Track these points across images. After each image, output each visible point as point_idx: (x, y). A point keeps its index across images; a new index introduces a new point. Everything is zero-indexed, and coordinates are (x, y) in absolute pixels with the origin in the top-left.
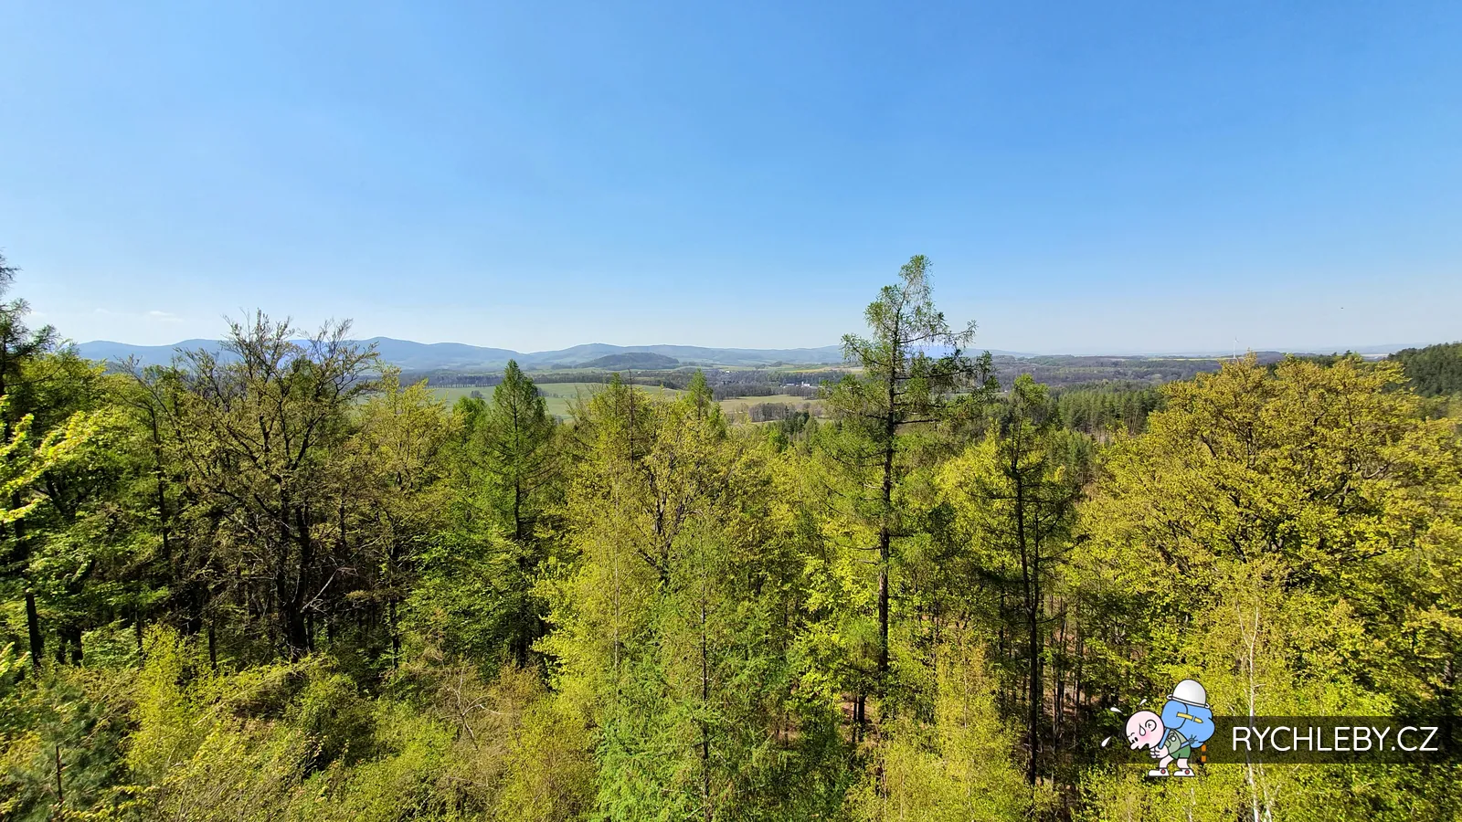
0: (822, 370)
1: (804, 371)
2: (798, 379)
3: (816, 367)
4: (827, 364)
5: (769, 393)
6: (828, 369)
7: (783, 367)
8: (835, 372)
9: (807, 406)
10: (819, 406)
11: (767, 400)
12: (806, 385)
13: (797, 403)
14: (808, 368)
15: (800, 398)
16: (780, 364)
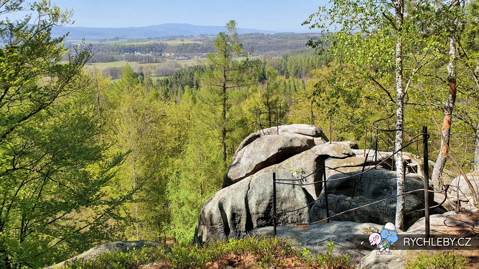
0: (148, 43)
1: (136, 44)
2: (132, 50)
3: (143, 40)
4: (150, 39)
5: (112, 60)
6: (152, 42)
7: (120, 41)
8: (157, 44)
9: (141, 68)
10: (150, 68)
11: (112, 65)
12: (138, 53)
13: (135, 66)
14: (137, 41)
15: (135, 63)
16: (117, 39)
